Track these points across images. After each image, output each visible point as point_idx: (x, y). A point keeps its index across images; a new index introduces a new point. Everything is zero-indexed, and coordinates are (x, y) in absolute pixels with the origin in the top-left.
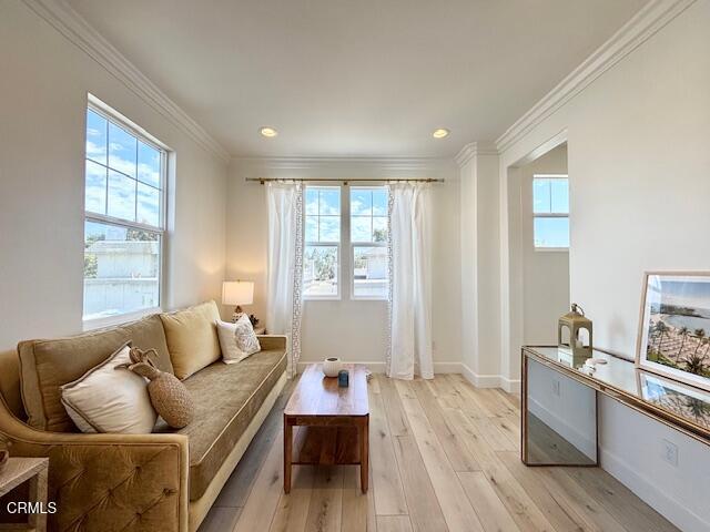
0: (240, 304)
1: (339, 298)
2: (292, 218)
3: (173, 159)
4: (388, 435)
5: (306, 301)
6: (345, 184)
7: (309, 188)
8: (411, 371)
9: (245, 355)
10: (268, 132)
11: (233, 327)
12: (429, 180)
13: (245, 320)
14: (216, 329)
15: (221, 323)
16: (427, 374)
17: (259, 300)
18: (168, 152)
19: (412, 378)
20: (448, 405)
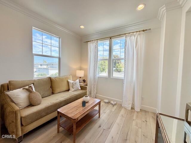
0: (81, 76)
1: (108, 77)
2: (94, 52)
4: (102, 127)
5: (98, 77)
6: (111, 38)
7: (99, 42)
8: (130, 106)
9: (73, 90)
10: (82, 27)
12: (144, 31)
13: (78, 80)
16: (137, 109)
18: (60, 38)
19: (130, 109)
20: (137, 125)
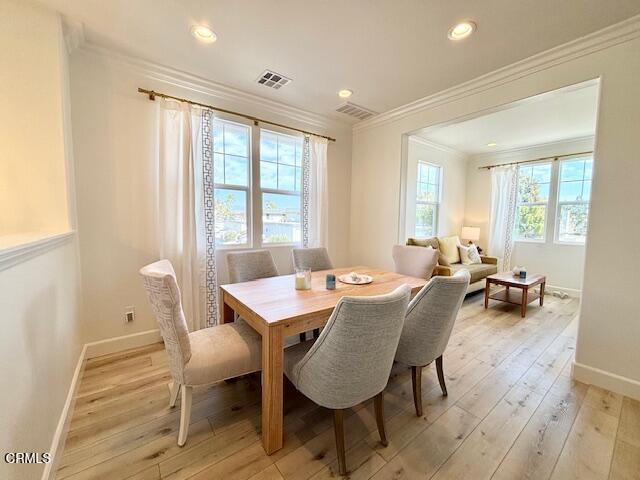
0: (472, 240)
3: (442, 169)
11: (467, 249)
13: (473, 247)
14: (459, 249)
15: (462, 246)
17: (483, 239)
